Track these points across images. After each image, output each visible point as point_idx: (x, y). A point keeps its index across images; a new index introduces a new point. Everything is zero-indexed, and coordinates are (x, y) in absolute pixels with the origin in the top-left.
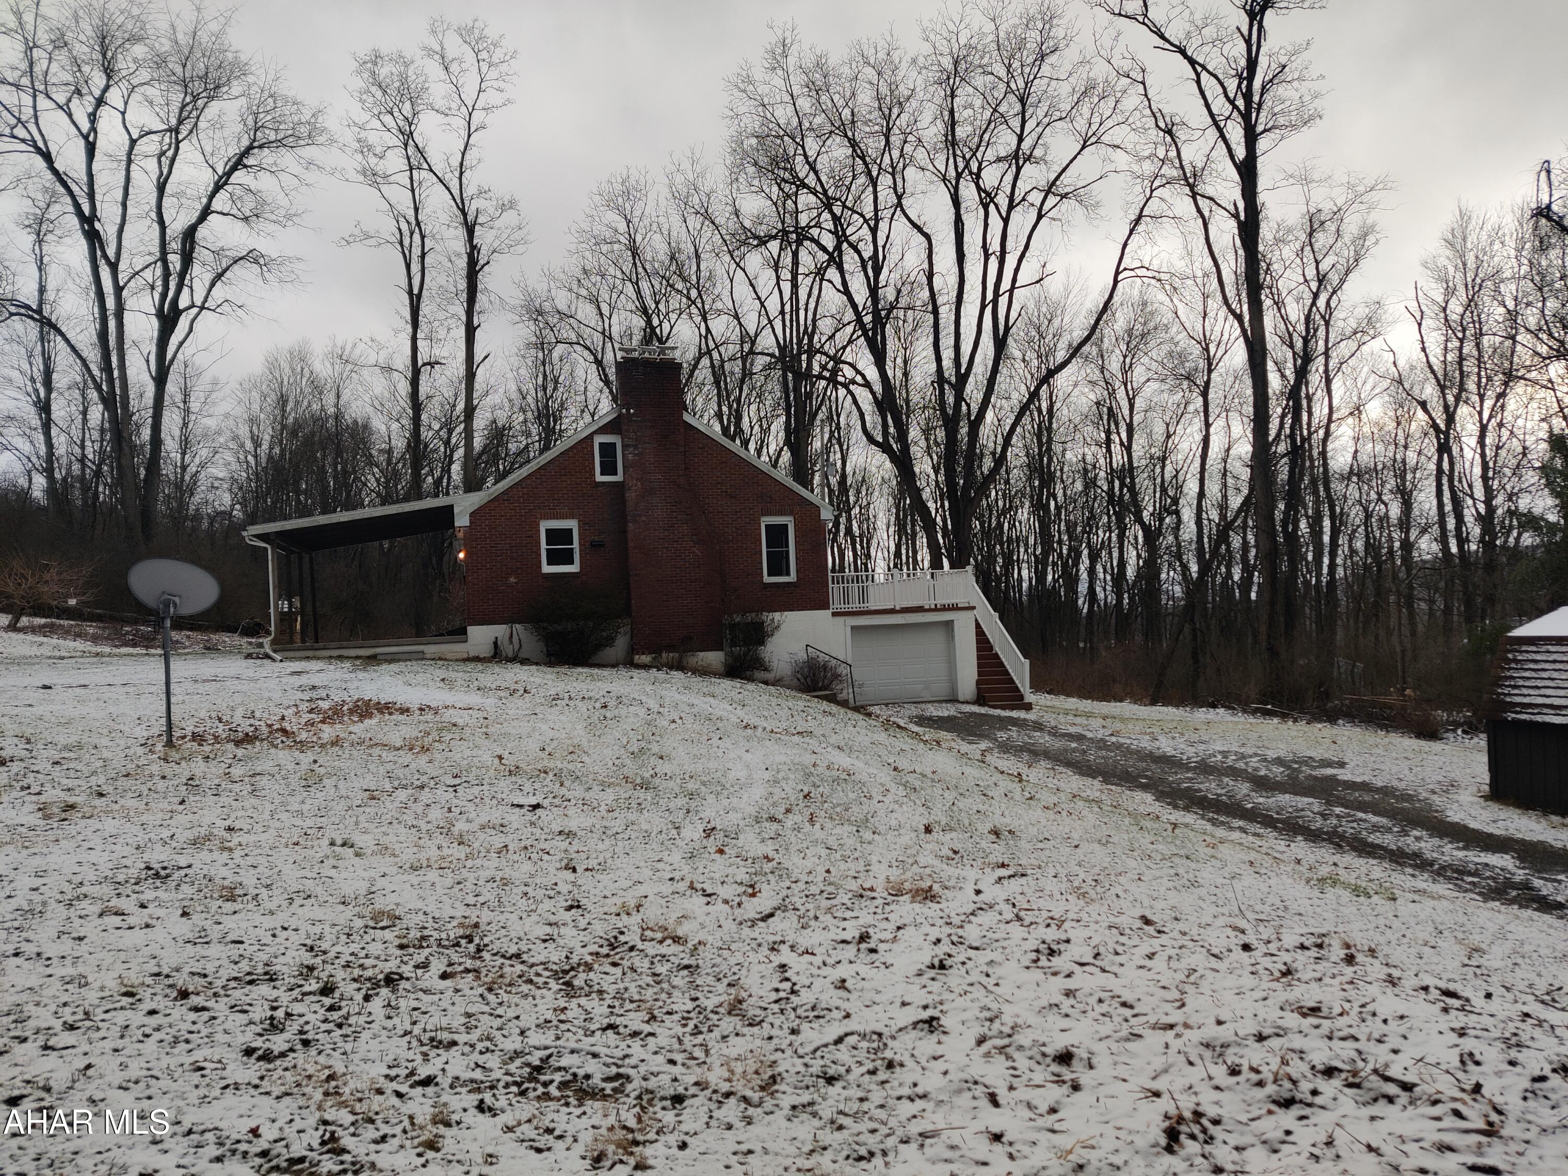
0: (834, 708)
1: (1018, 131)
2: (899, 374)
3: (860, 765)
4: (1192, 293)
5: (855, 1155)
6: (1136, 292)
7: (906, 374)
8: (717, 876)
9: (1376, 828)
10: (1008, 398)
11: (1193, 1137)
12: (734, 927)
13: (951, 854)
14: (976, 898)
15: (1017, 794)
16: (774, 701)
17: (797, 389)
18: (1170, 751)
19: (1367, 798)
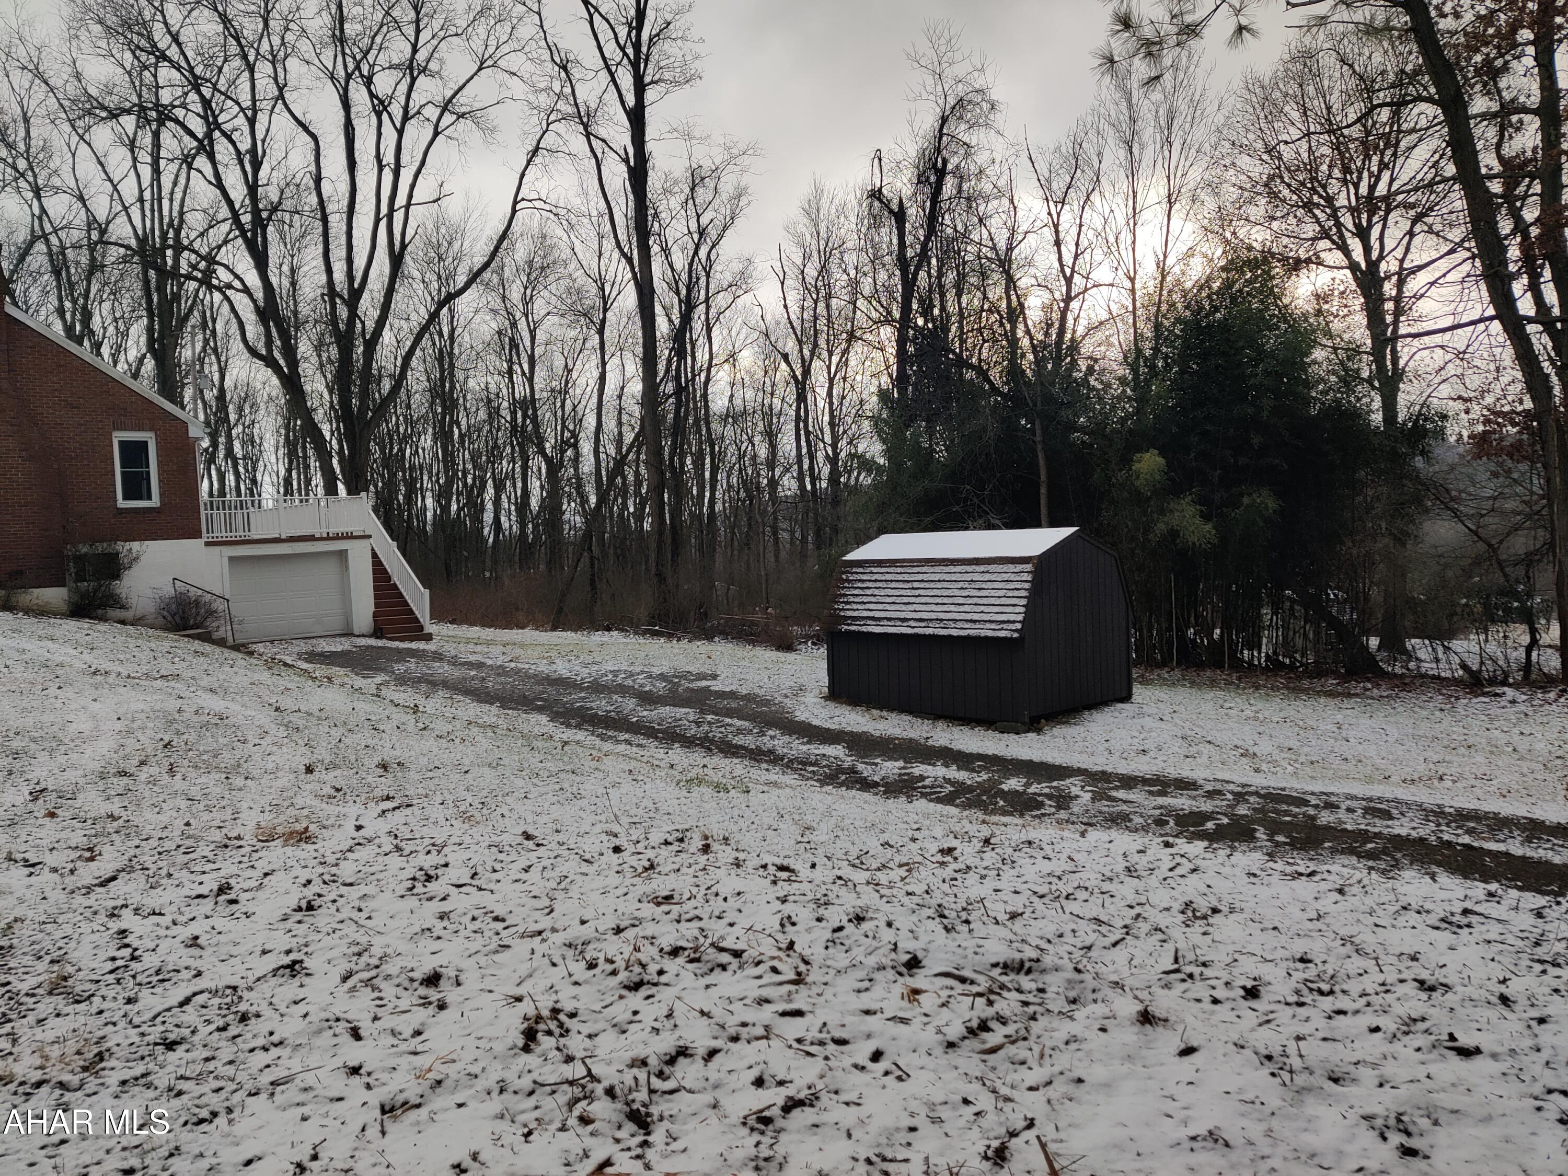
0: (208, 648)
1: (412, 40)
2: (286, 283)
3: (235, 707)
4: (587, 231)
5: (195, 1119)
6: (535, 224)
7: (293, 284)
8: (44, 843)
9: (740, 731)
10: (408, 319)
11: (549, 1033)
12: (63, 897)
13: (332, 792)
14: (356, 834)
15: (411, 726)
16: (132, 643)
17: (161, 289)
18: (565, 673)
19: (734, 705)
